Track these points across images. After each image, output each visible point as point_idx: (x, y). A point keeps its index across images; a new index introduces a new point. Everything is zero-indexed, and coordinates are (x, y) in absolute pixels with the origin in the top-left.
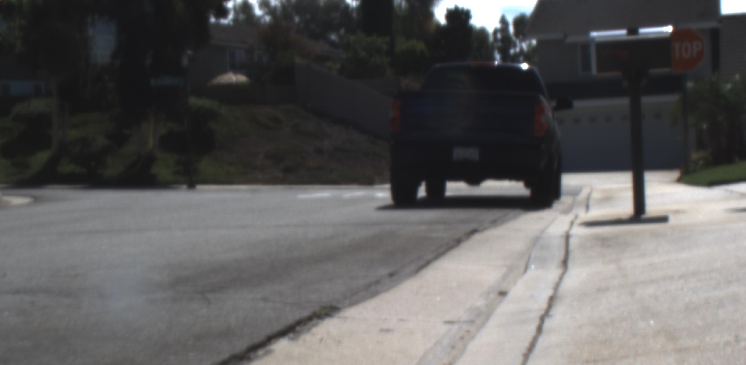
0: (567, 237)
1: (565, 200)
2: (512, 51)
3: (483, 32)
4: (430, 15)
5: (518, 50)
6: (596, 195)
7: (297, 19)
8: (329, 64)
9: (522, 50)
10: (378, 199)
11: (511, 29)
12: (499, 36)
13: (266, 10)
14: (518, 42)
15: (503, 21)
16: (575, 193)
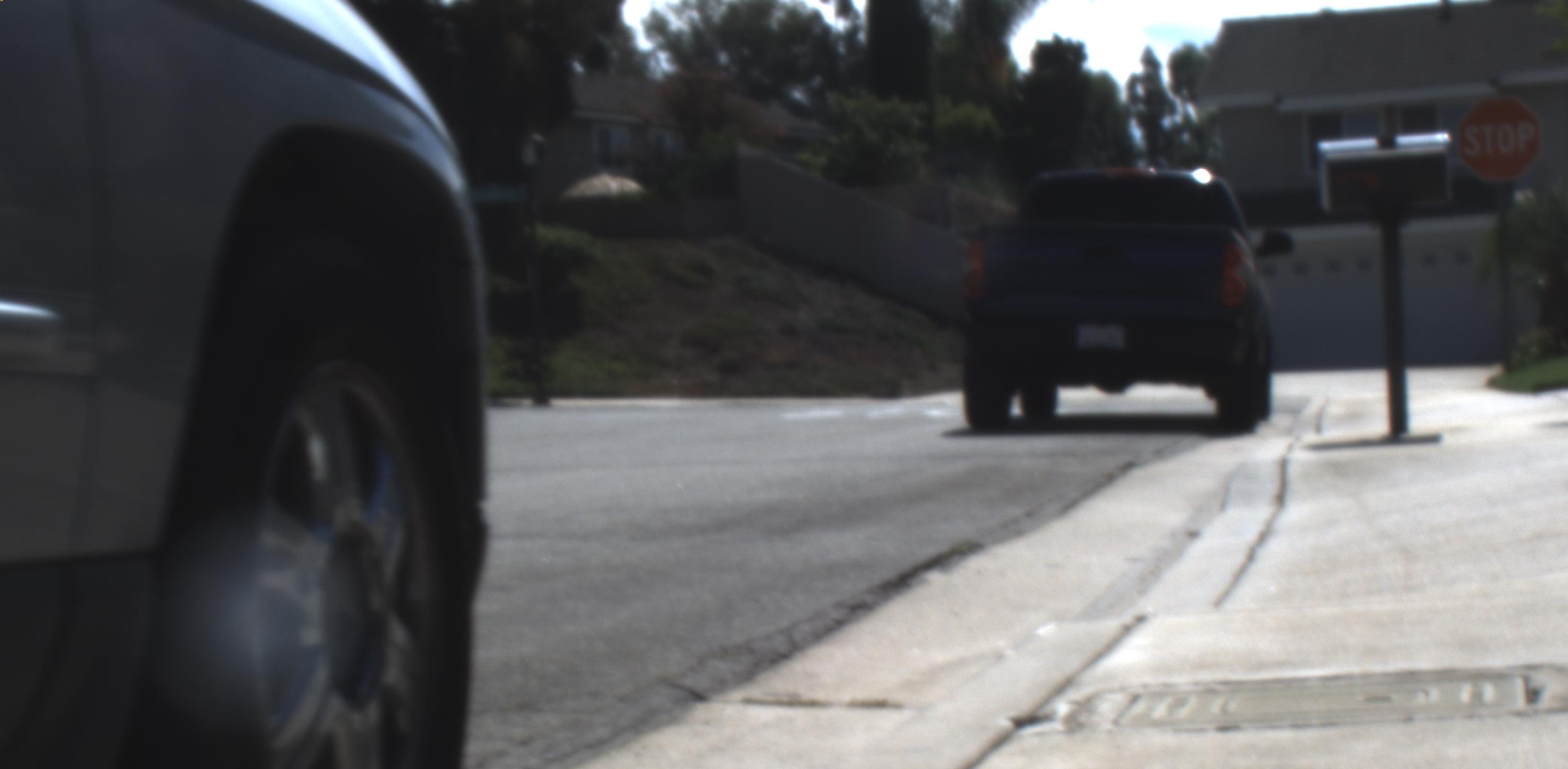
0: (1283, 464)
1: (1278, 419)
2: (1167, 122)
3: (1105, 83)
4: (1002, 52)
5: (1178, 119)
6: (1334, 410)
7: (723, 58)
8: (805, 156)
9: (1187, 118)
10: (931, 421)
11: (1166, 76)
12: (1140, 90)
13: (660, 39)
14: (1178, 102)
15: (1150, 60)
16: (1295, 410)
